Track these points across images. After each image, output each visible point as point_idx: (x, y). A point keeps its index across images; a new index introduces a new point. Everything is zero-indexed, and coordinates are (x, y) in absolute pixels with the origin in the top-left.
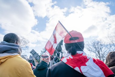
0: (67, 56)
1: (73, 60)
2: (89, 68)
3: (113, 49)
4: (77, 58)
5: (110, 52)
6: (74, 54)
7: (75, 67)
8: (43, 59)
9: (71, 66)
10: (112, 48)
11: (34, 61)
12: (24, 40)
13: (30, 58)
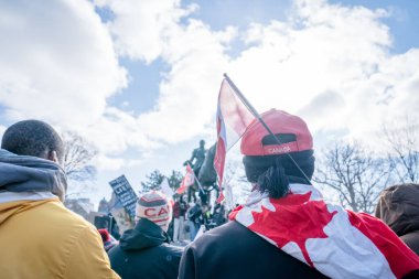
0: (254, 203)
1: (278, 218)
2: (336, 247)
3: (402, 175)
4: (292, 208)
5: (388, 186)
6: (281, 196)
7: (283, 242)
8: (146, 213)
9: (271, 238)
10: (398, 173)
11: (114, 222)
12: (78, 143)
13: (100, 209)
